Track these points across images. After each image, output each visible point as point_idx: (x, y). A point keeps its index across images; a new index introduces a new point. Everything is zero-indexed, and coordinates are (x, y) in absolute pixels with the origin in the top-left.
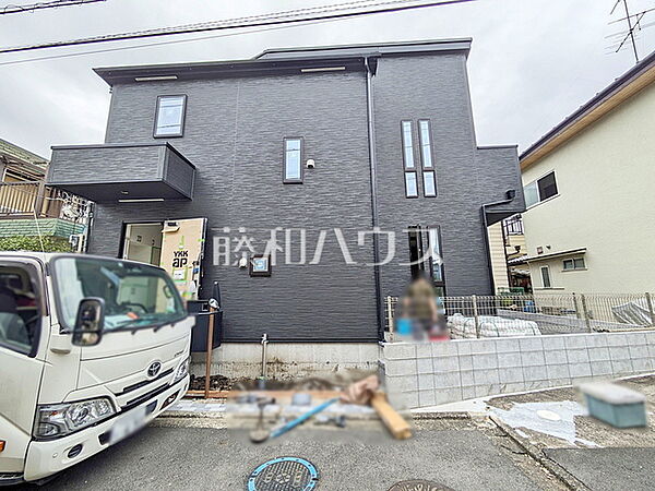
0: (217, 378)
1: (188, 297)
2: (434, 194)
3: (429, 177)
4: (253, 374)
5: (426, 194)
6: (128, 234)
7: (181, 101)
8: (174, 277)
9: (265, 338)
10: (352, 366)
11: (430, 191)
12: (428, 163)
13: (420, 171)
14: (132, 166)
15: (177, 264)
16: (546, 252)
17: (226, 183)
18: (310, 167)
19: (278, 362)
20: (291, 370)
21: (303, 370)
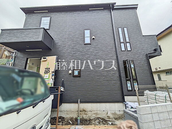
0: (60, 118)
1: (50, 85)
2: (130, 50)
3: (128, 45)
4: (75, 116)
5: (128, 50)
6: (28, 62)
7: (49, 18)
8: (45, 77)
9: (79, 101)
10: (113, 112)
11: (129, 49)
12: (128, 40)
13: (125, 43)
14: (30, 35)
15: (46, 72)
16: (159, 70)
17: (64, 44)
18: (94, 39)
19: (84, 111)
20: (89, 114)
21: (94, 114)
